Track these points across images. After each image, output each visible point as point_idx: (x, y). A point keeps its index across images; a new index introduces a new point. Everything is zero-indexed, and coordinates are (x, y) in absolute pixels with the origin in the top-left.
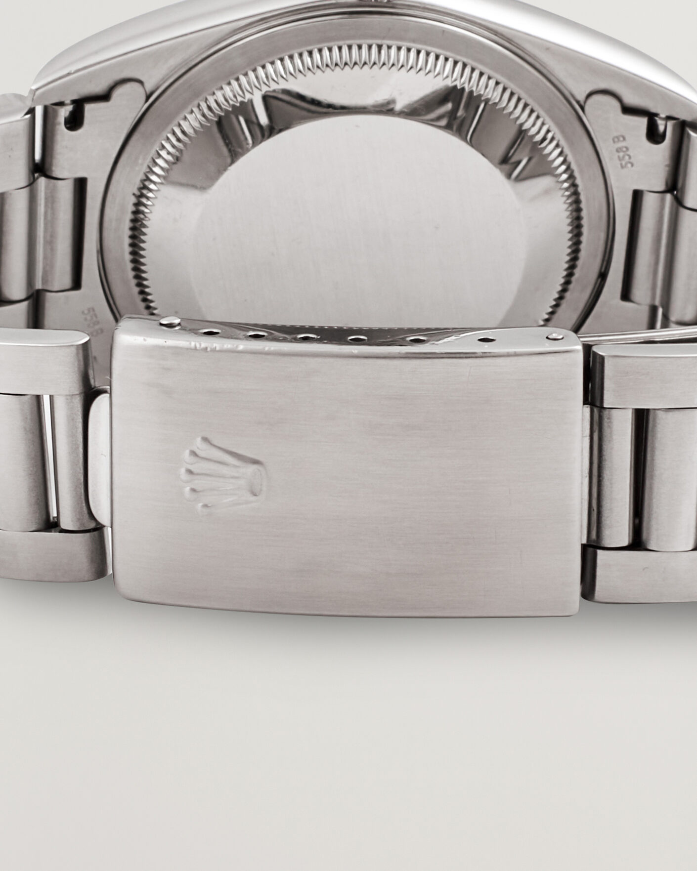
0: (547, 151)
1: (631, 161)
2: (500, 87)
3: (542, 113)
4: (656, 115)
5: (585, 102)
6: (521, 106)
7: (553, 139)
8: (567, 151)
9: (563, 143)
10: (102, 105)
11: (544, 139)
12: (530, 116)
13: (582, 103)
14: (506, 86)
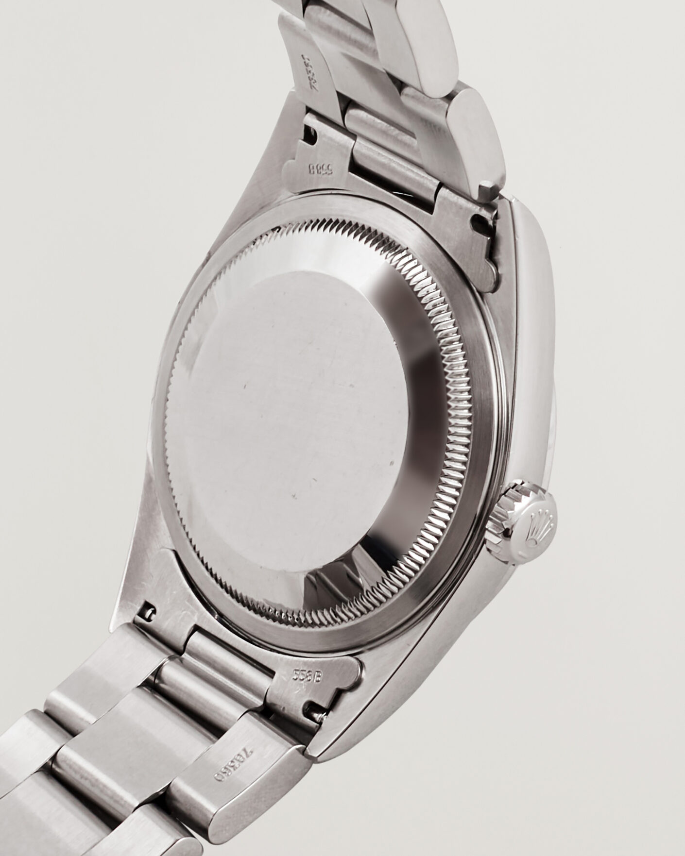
0: (325, 612)
1: (298, 680)
2: (390, 595)
3: (358, 621)
4: (327, 715)
5: (357, 659)
6: (369, 606)
7: (336, 622)
8: (323, 629)
9: (330, 628)
10: (484, 252)
11: (336, 615)
12: (359, 610)
13: (357, 656)
14: (389, 600)
